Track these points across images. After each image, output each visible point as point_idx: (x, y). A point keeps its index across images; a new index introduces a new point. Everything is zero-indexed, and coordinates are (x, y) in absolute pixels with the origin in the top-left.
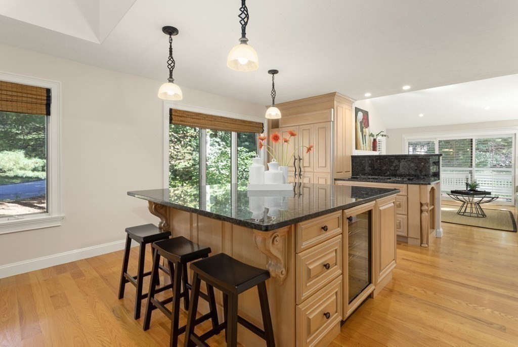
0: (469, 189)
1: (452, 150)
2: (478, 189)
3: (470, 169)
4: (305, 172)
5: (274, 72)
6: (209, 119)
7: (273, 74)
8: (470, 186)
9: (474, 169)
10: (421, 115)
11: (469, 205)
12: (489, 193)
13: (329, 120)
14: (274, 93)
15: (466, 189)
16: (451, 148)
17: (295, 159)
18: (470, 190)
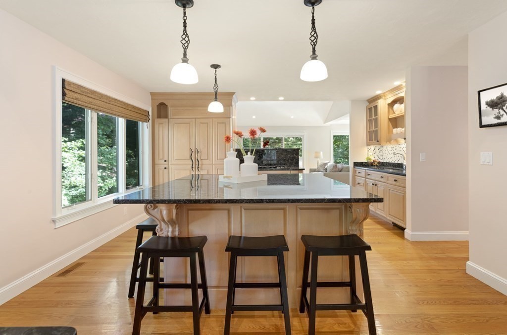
4: (202, 164)
5: (216, 67)
6: (104, 100)
7: (216, 68)
10: (254, 117)
13: (229, 116)
14: (216, 86)
17: (192, 152)
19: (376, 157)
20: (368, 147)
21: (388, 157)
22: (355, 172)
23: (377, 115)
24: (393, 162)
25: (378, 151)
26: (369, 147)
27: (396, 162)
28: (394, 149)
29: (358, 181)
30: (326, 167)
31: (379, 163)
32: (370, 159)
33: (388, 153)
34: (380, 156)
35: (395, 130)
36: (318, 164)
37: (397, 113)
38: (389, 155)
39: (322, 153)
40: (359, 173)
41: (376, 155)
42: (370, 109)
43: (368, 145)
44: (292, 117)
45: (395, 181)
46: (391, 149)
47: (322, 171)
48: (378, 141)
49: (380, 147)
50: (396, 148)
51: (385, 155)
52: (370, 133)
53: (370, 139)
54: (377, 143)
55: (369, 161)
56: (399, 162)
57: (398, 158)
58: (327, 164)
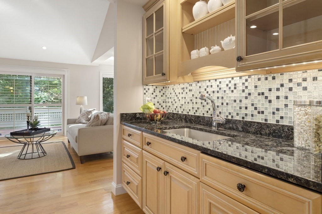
0: (30, 127)
1: (11, 88)
2: (39, 127)
3: (30, 105)
8: (31, 124)
9: (33, 104)
11: (31, 146)
12: (49, 130)
15: (26, 128)
16: (11, 86)
18: (31, 129)
19: (156, 103)
20: (145, 87)
21: (176, 105)
22: (122, 132)
23: (162, 25)
24: (185, 113)
25: (159, 95)
26: (147, 87)
27: (191, 113)
28: (187, 91)
29: (128, 151)
30: (89, 116)
31: (164, 115)
32: (149, 108)
33: (176, 98)
34: (162, 103)
35: (194, 53)
36: (81, 111)
37: (197, 19)
38: (177, 100)
39: (86, 98)
40: (130, 135)
41: (156, 100)
42: (150, 19)
43: (145, 83)
44: (44, 48)
45: (241, 188)
46: (181, 91)
47: (84, 121)
48: (164, 74)
49: (162, 88)
50: (190, 88)
51: (170, 100)
52: (148, 62)
53: (149, 73)
54: (163, 78)
55: (147, 111)
56: (197, 114)
57: (196, 106)
58: (90, 112)
